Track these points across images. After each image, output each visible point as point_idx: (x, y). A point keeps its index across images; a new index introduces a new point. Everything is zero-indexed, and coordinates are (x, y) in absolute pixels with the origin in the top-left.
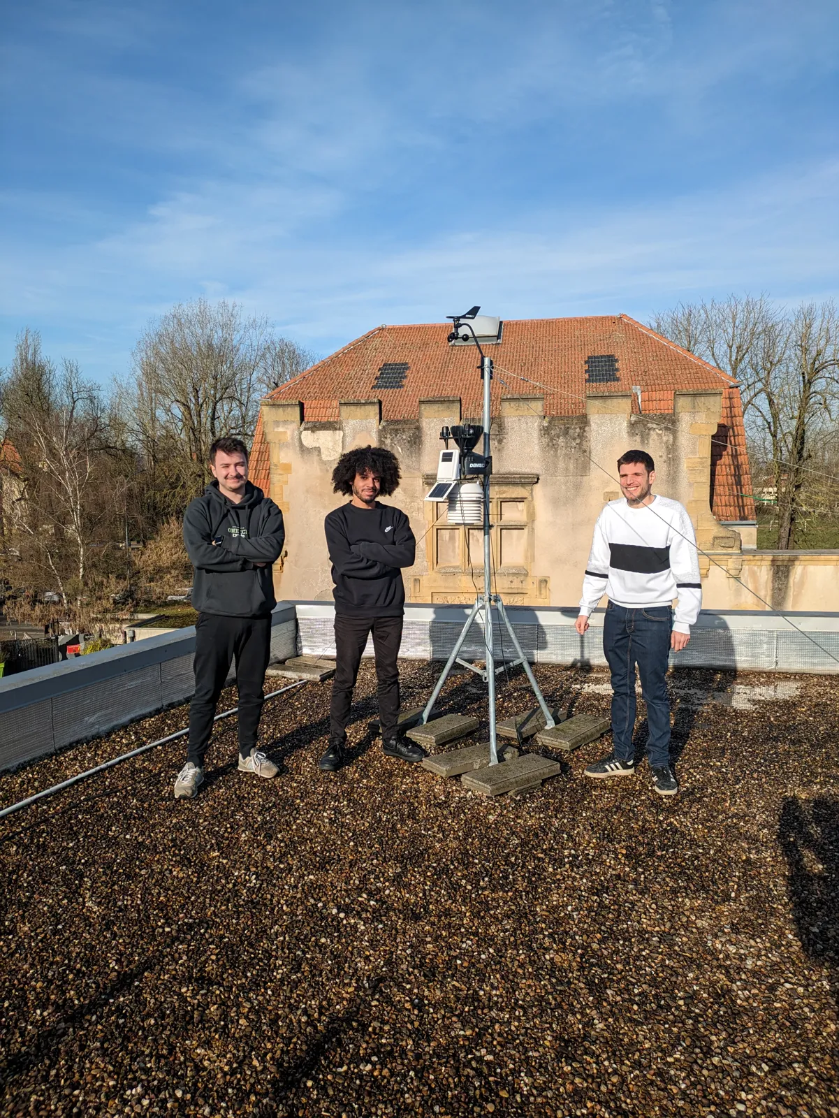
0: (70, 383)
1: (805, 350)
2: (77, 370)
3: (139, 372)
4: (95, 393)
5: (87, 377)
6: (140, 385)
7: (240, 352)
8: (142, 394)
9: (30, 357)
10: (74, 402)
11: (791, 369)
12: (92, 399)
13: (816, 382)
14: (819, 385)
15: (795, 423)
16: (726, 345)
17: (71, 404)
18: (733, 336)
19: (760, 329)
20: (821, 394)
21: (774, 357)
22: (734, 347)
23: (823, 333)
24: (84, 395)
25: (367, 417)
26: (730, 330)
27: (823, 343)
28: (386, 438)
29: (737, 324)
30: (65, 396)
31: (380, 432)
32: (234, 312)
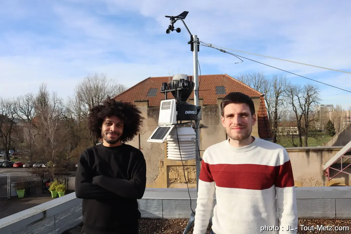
0: (54, 98)
1: (276, 88)
2: (56, 94)
3: (76, 95)
4: (62, 101)
5: (59, 96)
6: (76, 99)
7: (107, 88)
8: (77, 101)
9: (43, 91)
10: (55, 104)
11: (272, 93)
12: (61, 103)
13: (280, 96)
14: (280, 97)
15: (274, 108)
16: (253, 86)
17: (54, 105)
18: (255, 83)
19: (262, 81)
20: (281, 100)
21: (267, 89)
22: (256, 86)
23: (280, 83)
24: (58, 102)
25: (143, 106)
26: (254, 82)
27: (280, 85)
28: (150, 112)
29: (256, 80)
30: (52, 102)
31: (148, 110)
32: (106, 77)
